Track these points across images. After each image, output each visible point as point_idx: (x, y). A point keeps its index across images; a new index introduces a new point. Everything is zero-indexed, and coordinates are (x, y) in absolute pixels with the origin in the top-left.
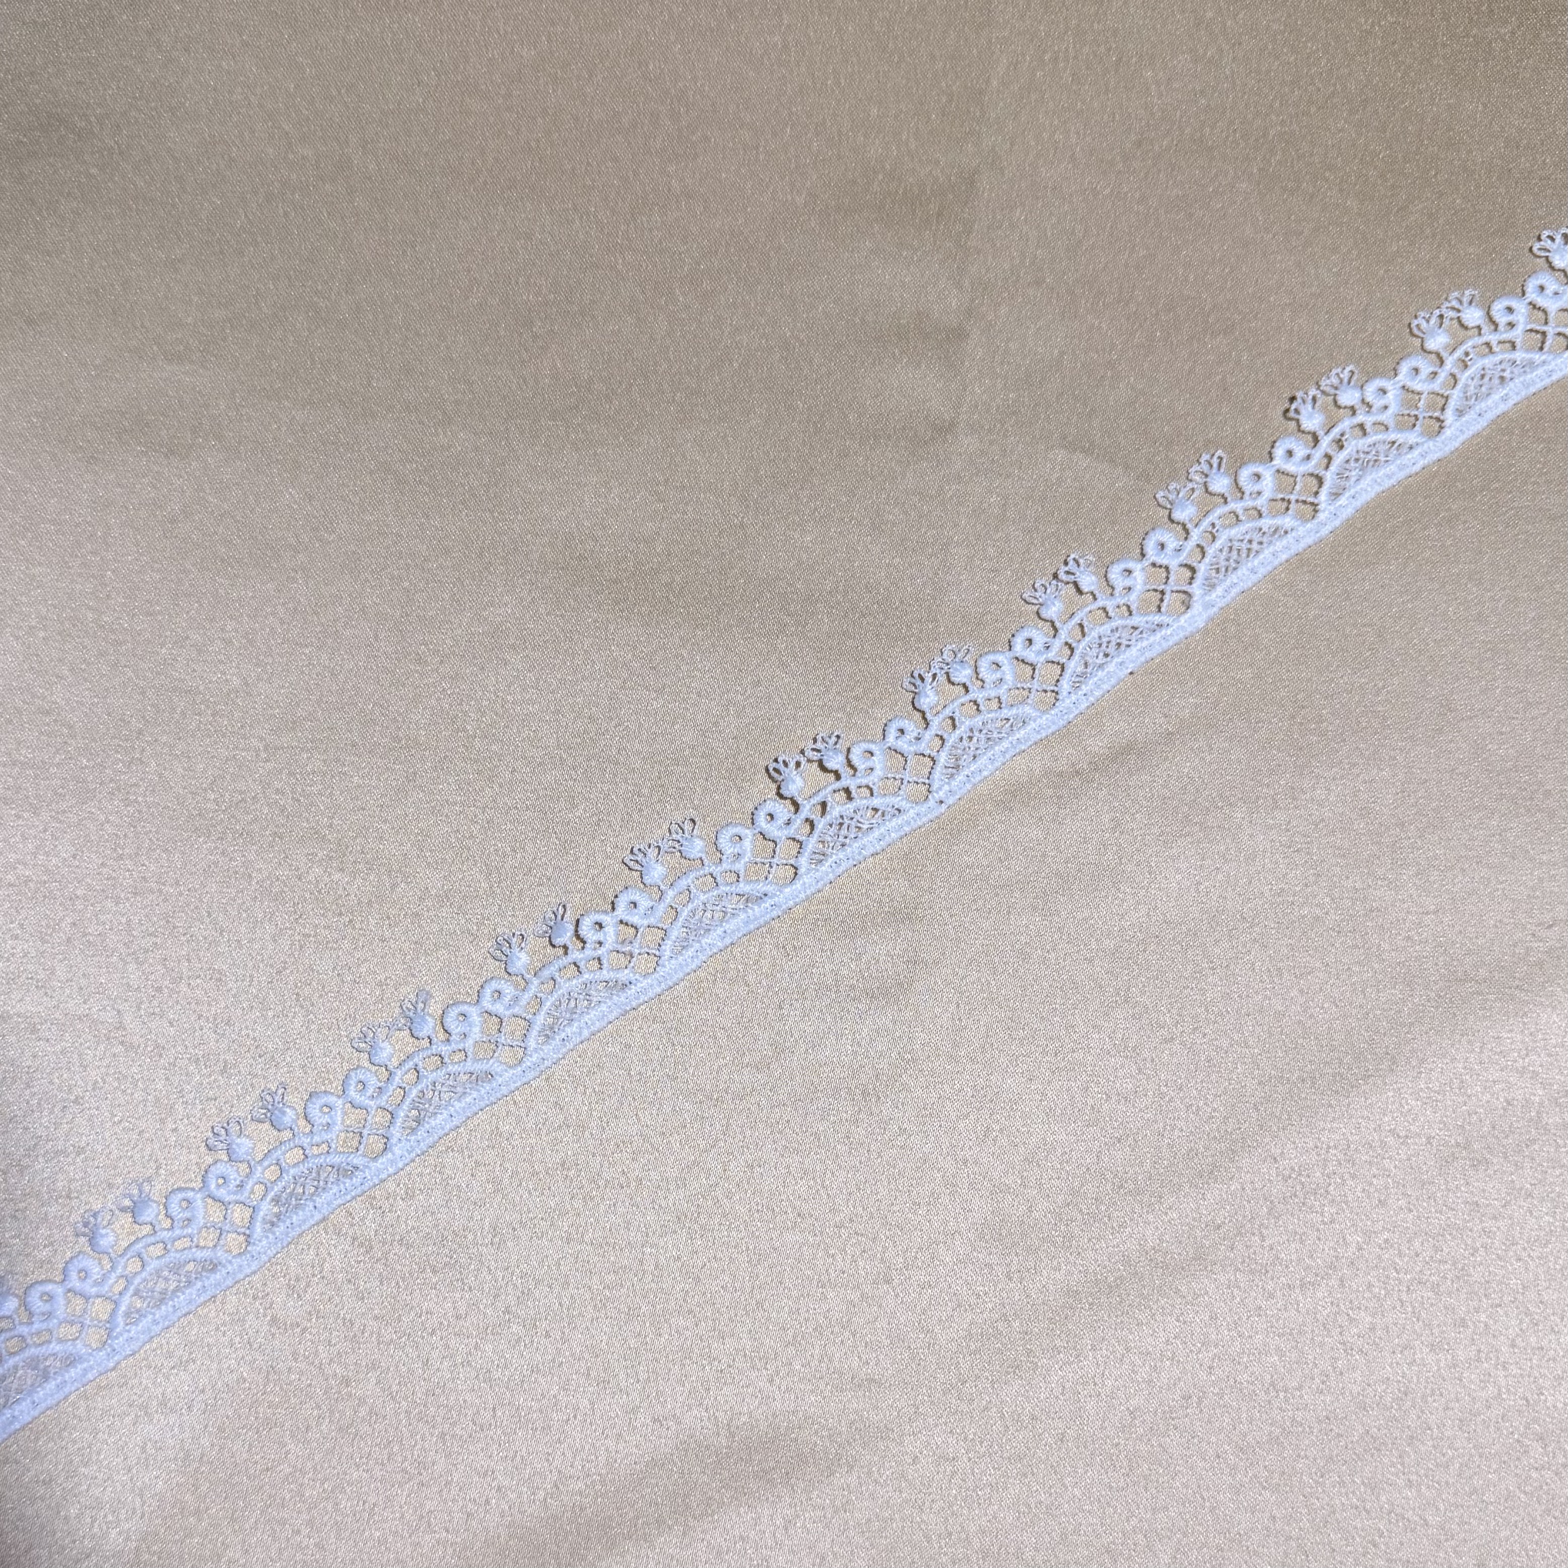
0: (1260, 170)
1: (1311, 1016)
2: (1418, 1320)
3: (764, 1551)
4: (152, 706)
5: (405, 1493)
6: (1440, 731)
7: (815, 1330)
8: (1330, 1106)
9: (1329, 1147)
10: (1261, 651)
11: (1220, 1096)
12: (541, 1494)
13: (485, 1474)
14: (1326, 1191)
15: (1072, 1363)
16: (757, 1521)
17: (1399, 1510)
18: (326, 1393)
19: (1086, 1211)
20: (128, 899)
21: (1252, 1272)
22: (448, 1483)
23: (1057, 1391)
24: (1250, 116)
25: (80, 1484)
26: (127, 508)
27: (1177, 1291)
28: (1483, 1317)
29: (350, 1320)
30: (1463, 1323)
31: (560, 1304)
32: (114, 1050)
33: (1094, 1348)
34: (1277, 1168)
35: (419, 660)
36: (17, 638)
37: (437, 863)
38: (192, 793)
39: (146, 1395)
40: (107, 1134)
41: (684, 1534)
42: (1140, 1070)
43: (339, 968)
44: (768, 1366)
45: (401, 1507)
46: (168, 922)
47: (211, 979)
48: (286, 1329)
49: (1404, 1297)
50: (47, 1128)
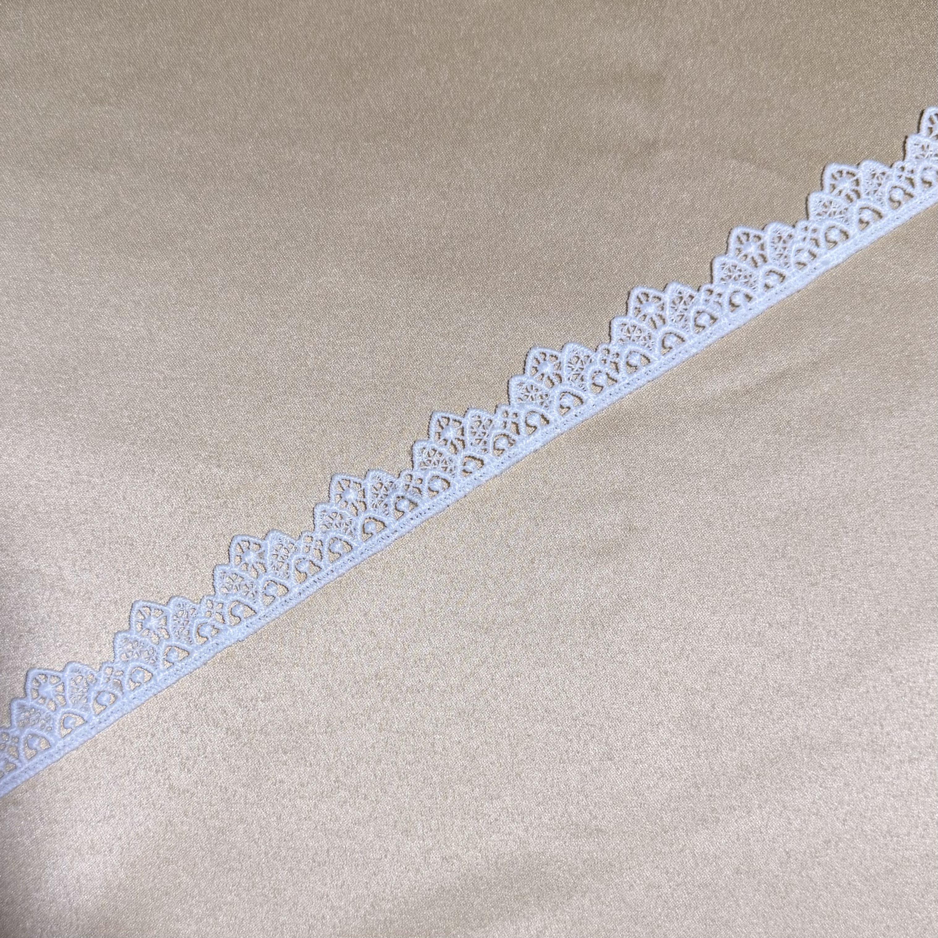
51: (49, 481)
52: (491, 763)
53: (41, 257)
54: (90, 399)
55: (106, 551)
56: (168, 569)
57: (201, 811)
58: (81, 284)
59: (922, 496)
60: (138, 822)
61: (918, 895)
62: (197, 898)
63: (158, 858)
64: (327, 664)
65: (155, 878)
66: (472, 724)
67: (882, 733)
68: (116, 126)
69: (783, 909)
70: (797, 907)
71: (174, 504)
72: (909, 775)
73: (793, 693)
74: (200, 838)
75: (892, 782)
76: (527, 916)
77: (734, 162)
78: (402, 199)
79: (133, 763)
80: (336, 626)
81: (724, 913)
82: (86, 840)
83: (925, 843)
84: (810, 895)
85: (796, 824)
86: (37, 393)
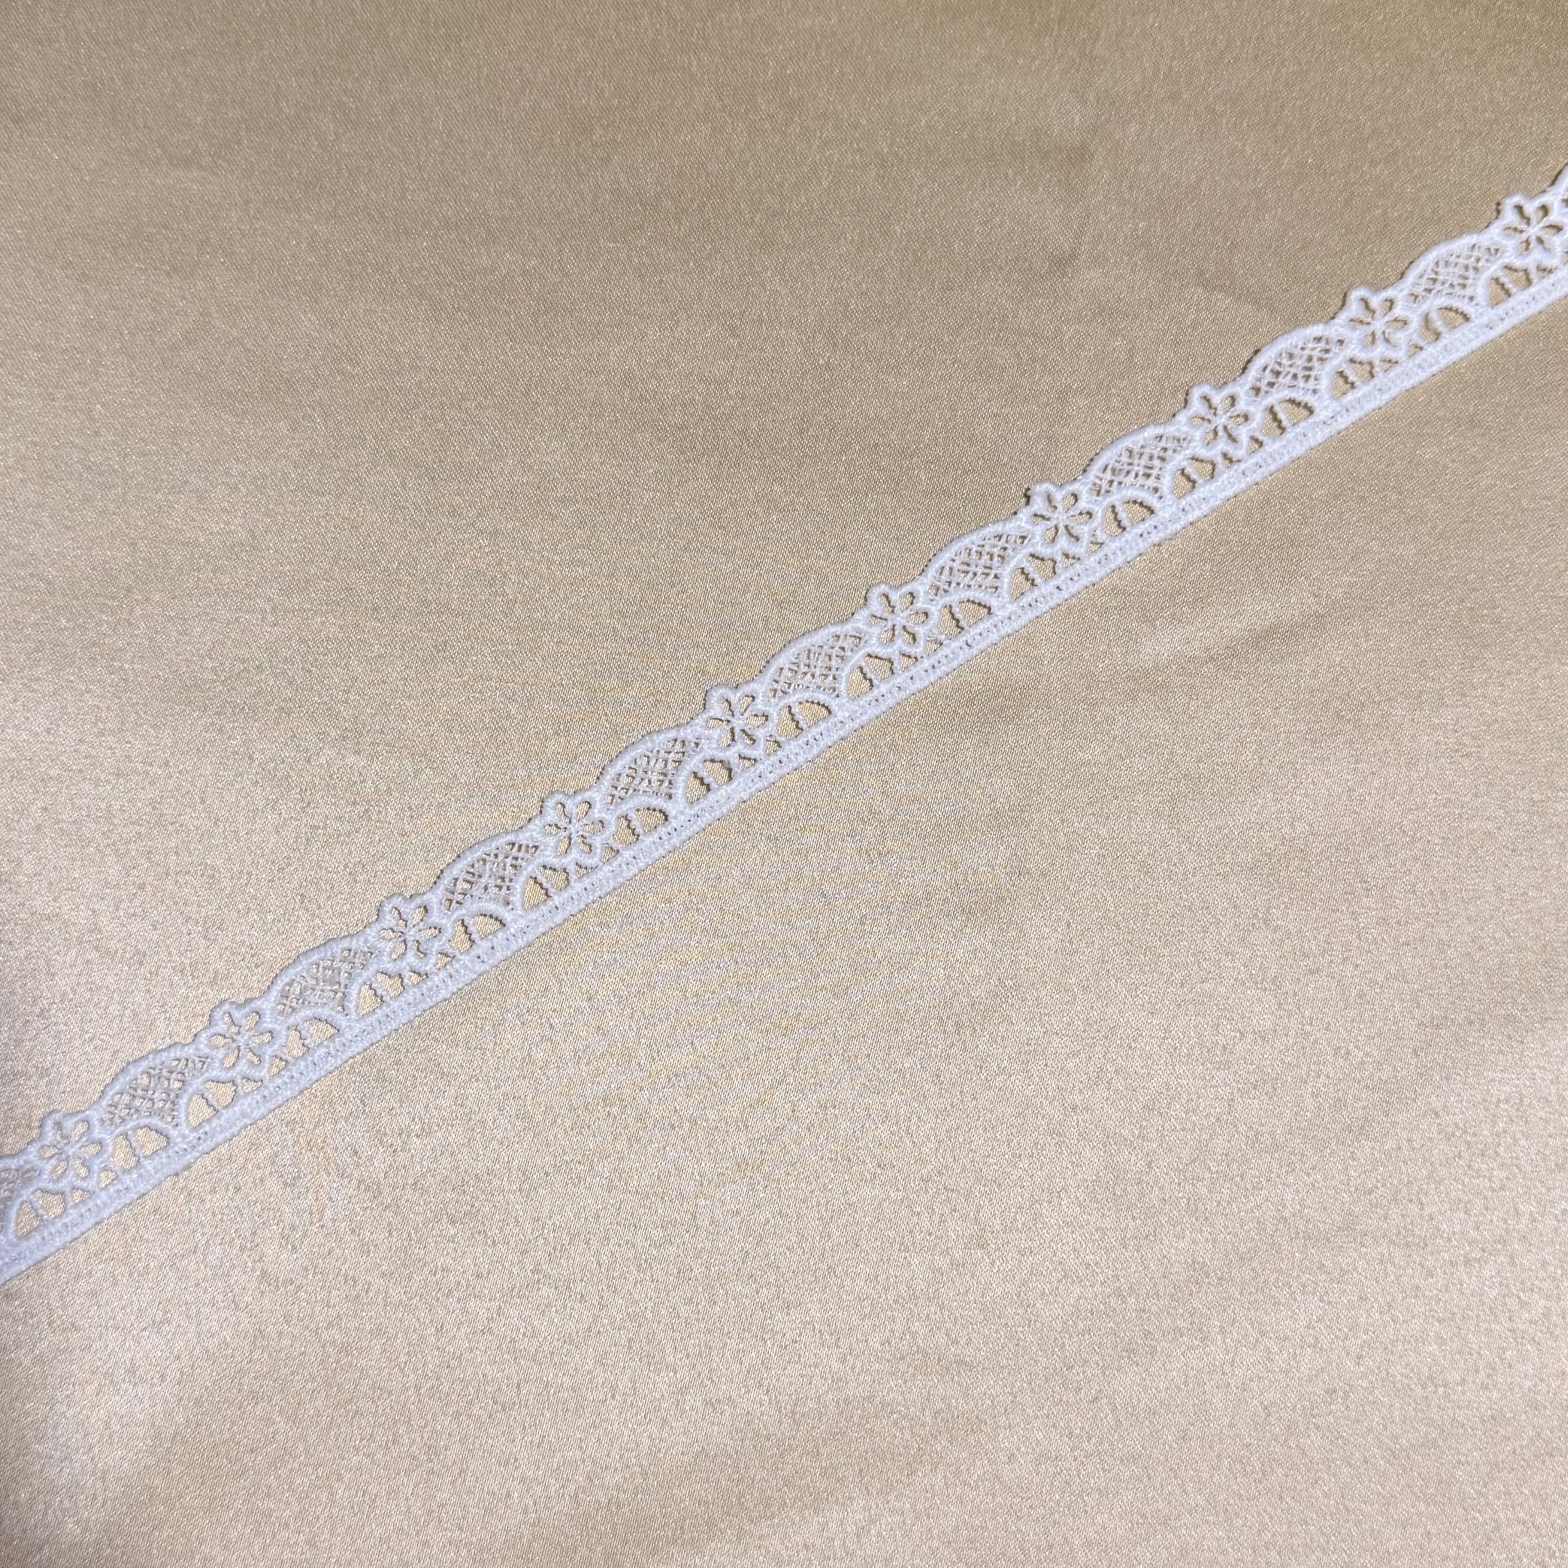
1: (1481, 948)
7: (896, 1302)
8: (1501, 1052)
9: (1499, 1101)
11: (1373, 1038)
12: (572, 1487)
14: (1496, 1152)
16: (824, 1527)
18: (322, 1361)
20: (108, 782)
21: (1407, 1245)
23: (1179, 1381)
25: (33, 1464)
26: (121, 334)
27: (1321, 1266)
31: (599, 1262)
32: (88, 956)
33: (1222, 1331)
34: (1439, 1124)
35: (454, 512)
40: (76, 1055)
42: (1280, 1004)
43: (350, 865)
45: (407, 1499)
46: (154, 808)
47: (202, 875)
51: (80, 771)
52: (788, 1249)
53: (80, 410)
54: (151, 640)
55: (170, 885)
56: (270, 917)
57: (311, 1316)
58: (143, 454)
59: (1488, 834)
60: (208, 1331)
61: (1478, 1482)
62: (302, 1458)
63: (240, 1391)
64: (524, 1078)
65: (233, 1423)
66: (759, 1183)
67: (1421, 1216)
68: (208, 202)
69: (1258, 1500)
70: (1281, 1498)
71: (283, 812)
72: (1465, 1285)
73: (1277, 1147)
74: (309, 1360)
75: (1437, 1296)
76: (841, 1501)
77: (1200, 290)
78: (667, 333)
79: (203, 1234)
80: (541, 1018)
81: (1161, 1505)
82: (123, 1360)
83: (1490, 1399)
84: (1302, 1478)
85: (1280, 1361)
86: (66, 628)
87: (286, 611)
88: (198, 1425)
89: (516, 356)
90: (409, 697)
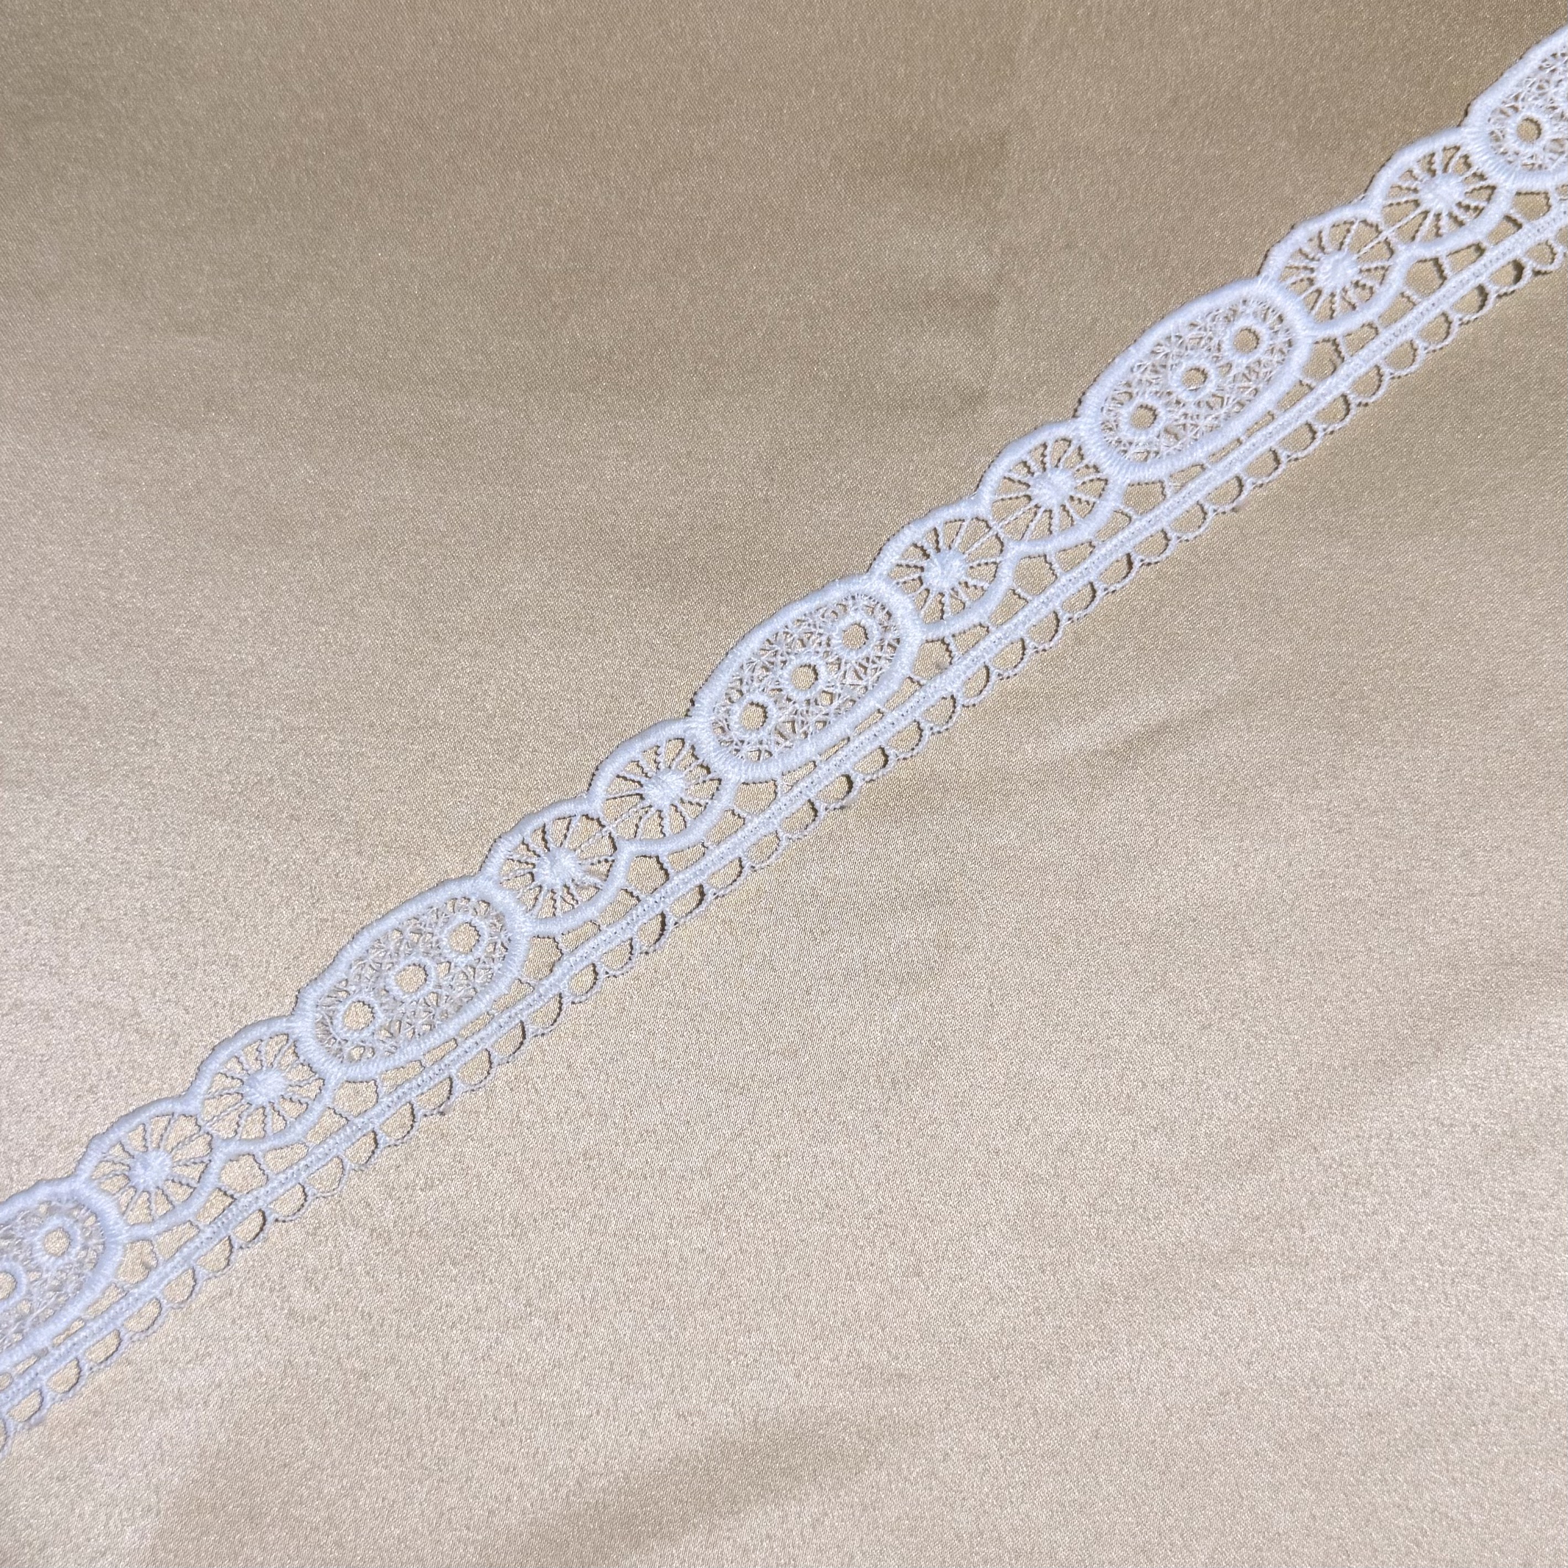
0: (1298, 128)
1: (1354, 1001)
2: (1463, 1313)
3: (791, 1550)
4: (166, 686)
5: (425, 1490)
6: (1486, 707)
7: (843, 1324)
8: (1372, 1093)
9: (1371, 1136)
10: (1301, 626)
12: (564, 1491)
13: (507, 1470)
14: (1369, 1181)
15: (1107, 1358)
16: (784, 1518)
17: (1443, 1509)
18: (344, 1387)
19: (1120, 1203)
20: (142, 884)
21: (1291, 1264)
22: (468, 1479)
24: (1289, 73)
25: (95, 1481)
28: (1530, 1310)
29: (369, 1314)
30: (1510, 1315)
31: (583, 1296)
32: (130, 1038)
36: (29, 618)
37: (456, 845)
38: (207, 775)
39: (162, 1389)
41: (710, 1531)
42: (1177, 1056)
44: (795, 1360)
45: (421, 1504)
46: (183, 907)
47: (227, 964)
48: (303, 1322)
49: (1448, 1289)
50: (61, 1117)
61: (1357, 1471)
69: (1162, 1490)
72: (1343, 1299)
73: (1177, 1182)
76: (798, 1497)
81: (1077, 1495)
82: (171, 1388)
83: (1366, 1398)
87: (293, 729)
88: (239, 1443)
89: (489, 496)
90: (404, 803)
